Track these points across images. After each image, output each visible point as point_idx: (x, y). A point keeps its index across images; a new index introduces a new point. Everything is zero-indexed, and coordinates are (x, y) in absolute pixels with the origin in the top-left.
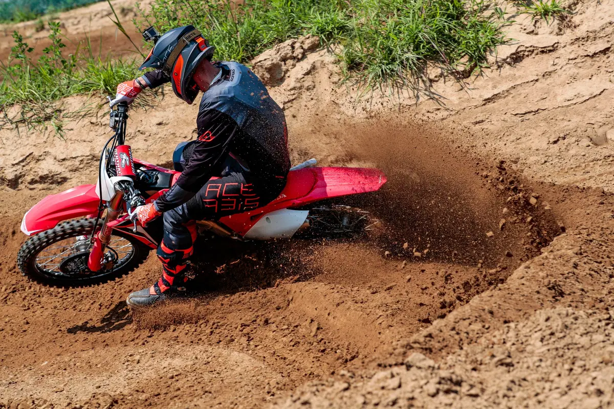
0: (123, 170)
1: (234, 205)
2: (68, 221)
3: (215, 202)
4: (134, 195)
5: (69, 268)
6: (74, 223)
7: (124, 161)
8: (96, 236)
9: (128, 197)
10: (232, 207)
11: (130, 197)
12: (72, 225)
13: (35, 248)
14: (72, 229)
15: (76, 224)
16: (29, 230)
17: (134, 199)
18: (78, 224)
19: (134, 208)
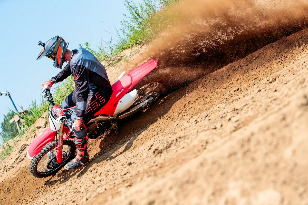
0: (60, 114)
1: (97, 105)
2: (47, 144)
3: (90, 108)
4: (69, 121)
5: (50, 166)
6: (47, 146)
7: (58, 111)
8: (57, 148)
9: (67, 123)
10: (97, 106)
11: (68, 123)
12: (47, 147)
13: (36, 162)
14: (51, 146)
15: (48, 146)
16: (32, 157)
17: (70, 122)
18: (52, 144)
19: (71, 126)
